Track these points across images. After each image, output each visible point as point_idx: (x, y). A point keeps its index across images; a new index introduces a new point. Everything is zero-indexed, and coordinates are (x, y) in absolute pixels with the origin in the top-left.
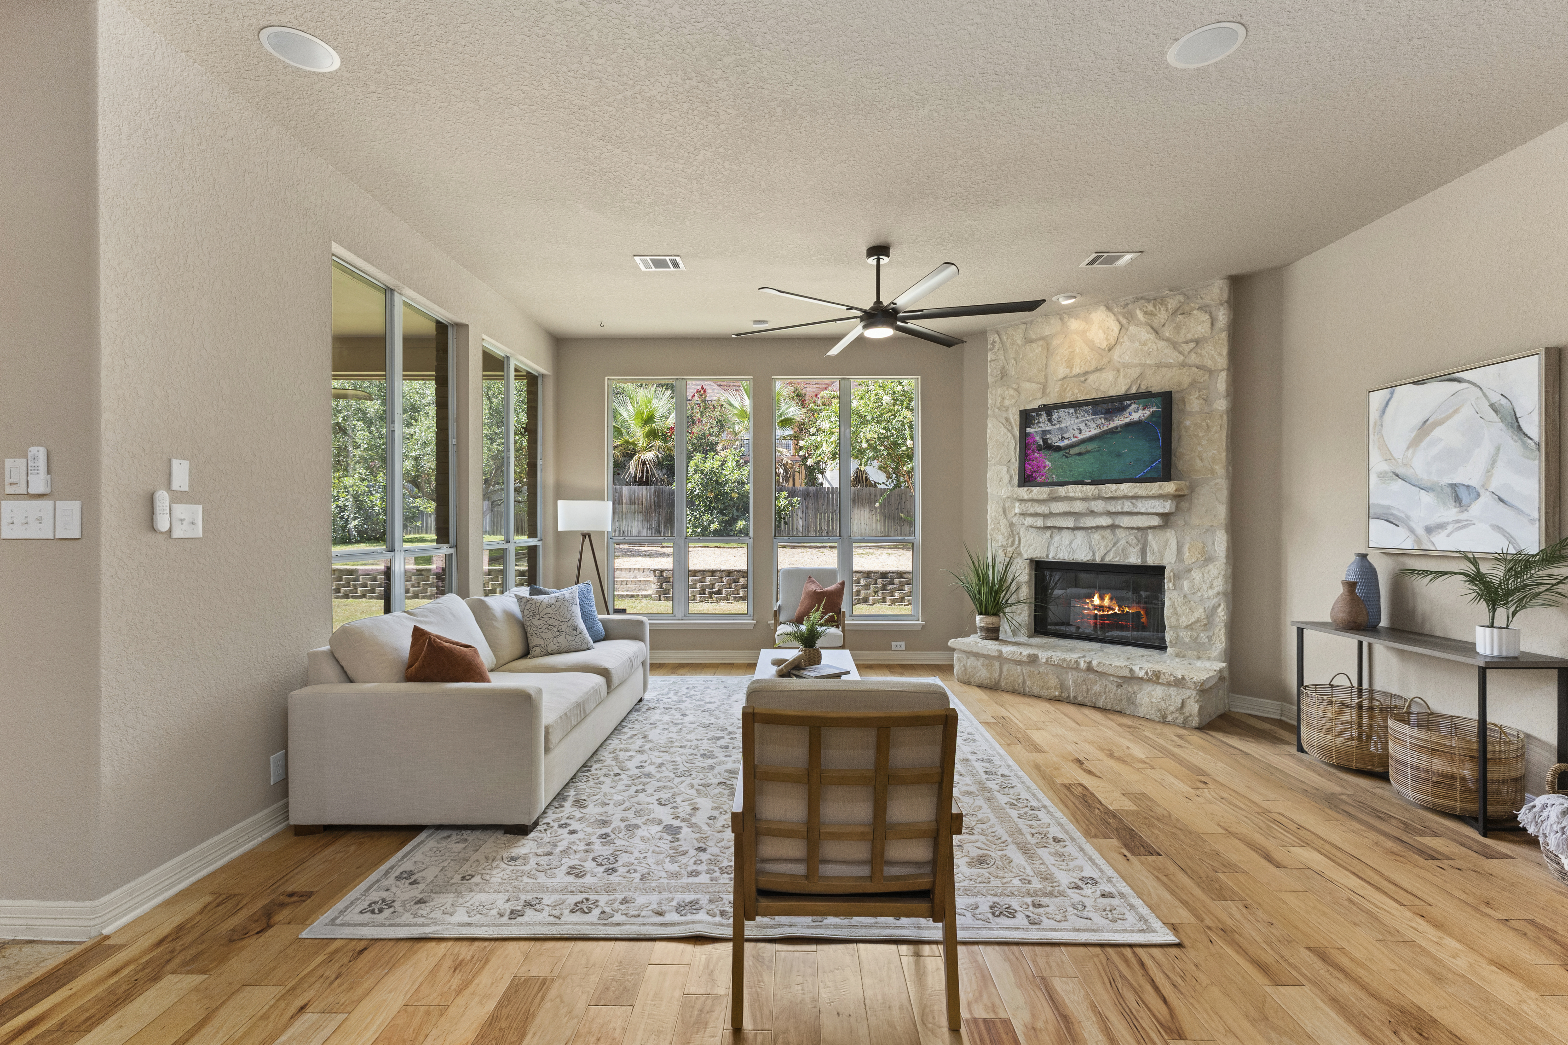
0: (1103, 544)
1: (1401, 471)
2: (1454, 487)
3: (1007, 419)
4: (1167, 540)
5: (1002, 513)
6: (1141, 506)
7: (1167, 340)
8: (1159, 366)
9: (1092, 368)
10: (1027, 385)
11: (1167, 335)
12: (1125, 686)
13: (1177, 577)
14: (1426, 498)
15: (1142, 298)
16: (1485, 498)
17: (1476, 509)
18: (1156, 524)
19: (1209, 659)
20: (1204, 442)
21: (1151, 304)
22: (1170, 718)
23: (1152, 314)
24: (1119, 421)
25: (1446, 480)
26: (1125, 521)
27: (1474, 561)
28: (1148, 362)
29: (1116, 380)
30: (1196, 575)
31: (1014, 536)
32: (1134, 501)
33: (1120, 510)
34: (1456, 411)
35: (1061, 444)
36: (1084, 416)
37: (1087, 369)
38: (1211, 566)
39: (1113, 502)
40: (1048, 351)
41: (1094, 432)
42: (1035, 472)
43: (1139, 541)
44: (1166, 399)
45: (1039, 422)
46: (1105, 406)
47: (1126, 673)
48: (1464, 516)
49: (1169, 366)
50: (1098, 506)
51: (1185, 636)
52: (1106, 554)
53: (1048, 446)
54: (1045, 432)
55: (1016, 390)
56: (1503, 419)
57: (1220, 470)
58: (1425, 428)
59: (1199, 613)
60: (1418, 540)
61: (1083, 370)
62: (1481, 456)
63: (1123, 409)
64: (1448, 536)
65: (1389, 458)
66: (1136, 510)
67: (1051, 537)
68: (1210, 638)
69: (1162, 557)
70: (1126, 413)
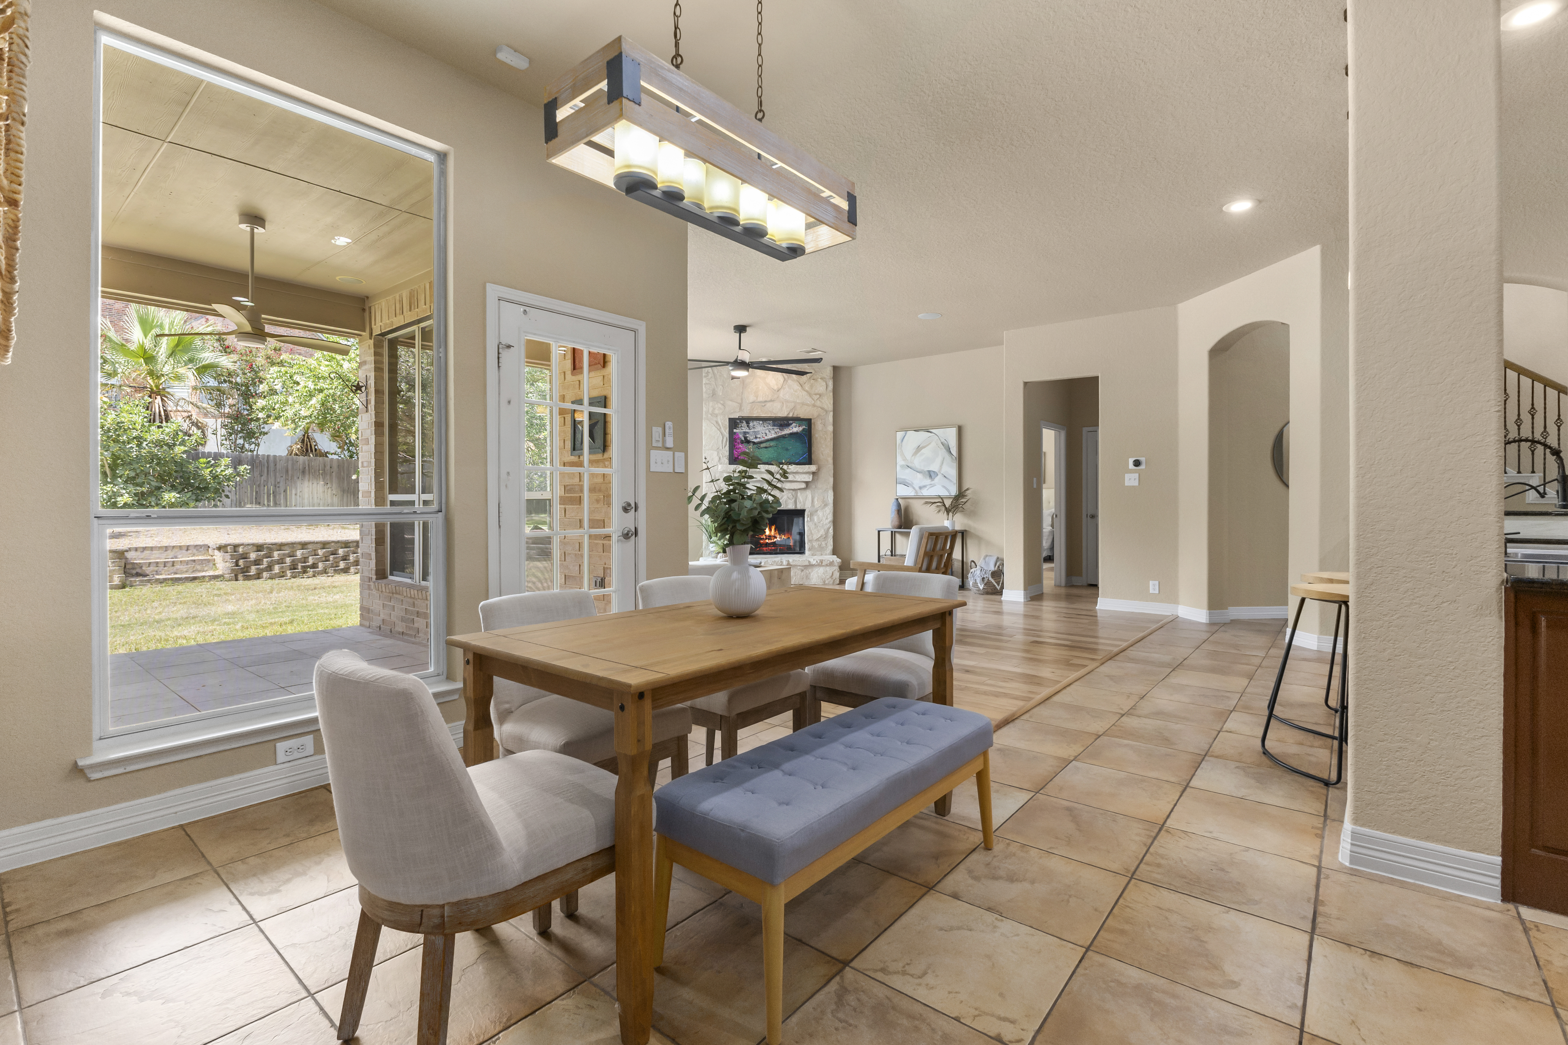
1: (909, 465)
2: (929, 472)
3: (717, 422)
4: (807, 495)
6: (797, 478)
7: (807, 391)
8: (803, 404)
9: (769, 399)
10: (730, 403)
11: (807, 388)
12: (804, 571)
13: (811, 515)
14: (919, 476)
16: (940, 476)
17: (937, 480)
18: (803, 487)
19: (826, 555)
20: (824, 446)
22: (827, 582)
24: (787, 431)
25: (926, 469)
26: (788, 486)
27: (942, 498)
28: (797, 401)
29: (782, 408)
30: (820, 513)
32: (795, 475)
34: (929, 443)
35: (755, 441)
36: (768, 426)
37: (766, 399)
38: (826, 508)
40: (744, 384)
41: (774, 436)
42: (740, 456)
43: (794, 497)
44: (809, 422)
45: (742, 427)
46: (779, 422)
47: (807, 563)
48: (933, 482)
49: (808, 405)
51: (816, 544)
53: (747, 442)
54: (745, 433)
55: (723, 405)
56: (945, 448)
57: (831, 460)
58: (919, 449)
59: (822, 532)
60: (916, 492)
61: (763, 399)
62: (939, 460)
63: (788, 425)
65: (905, 459)
66: (795, 480)
68: (826, 544)
69: (804, 504)
70: (790, 428)
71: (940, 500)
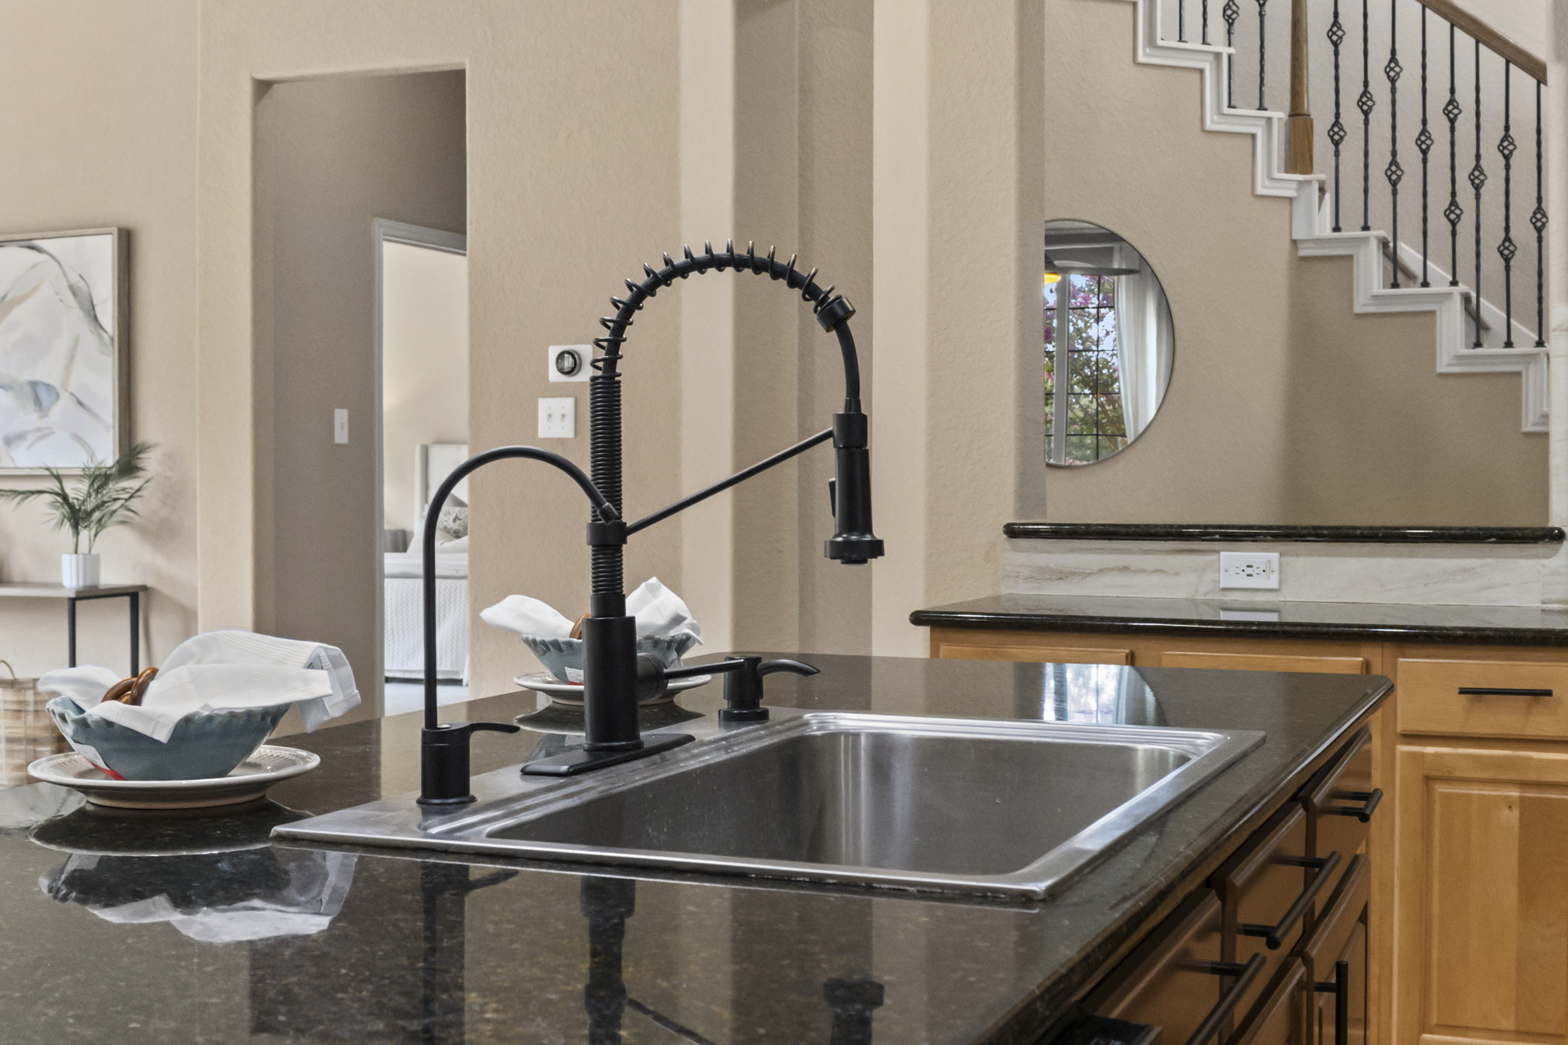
2: (34, 385)
16: (65, 401)
25: (27, 376)
27: (58, 478)
34: (35, 289)
48: (44, 423)
56: (81, 305)
64: (29, 448)
71: (54, 485)
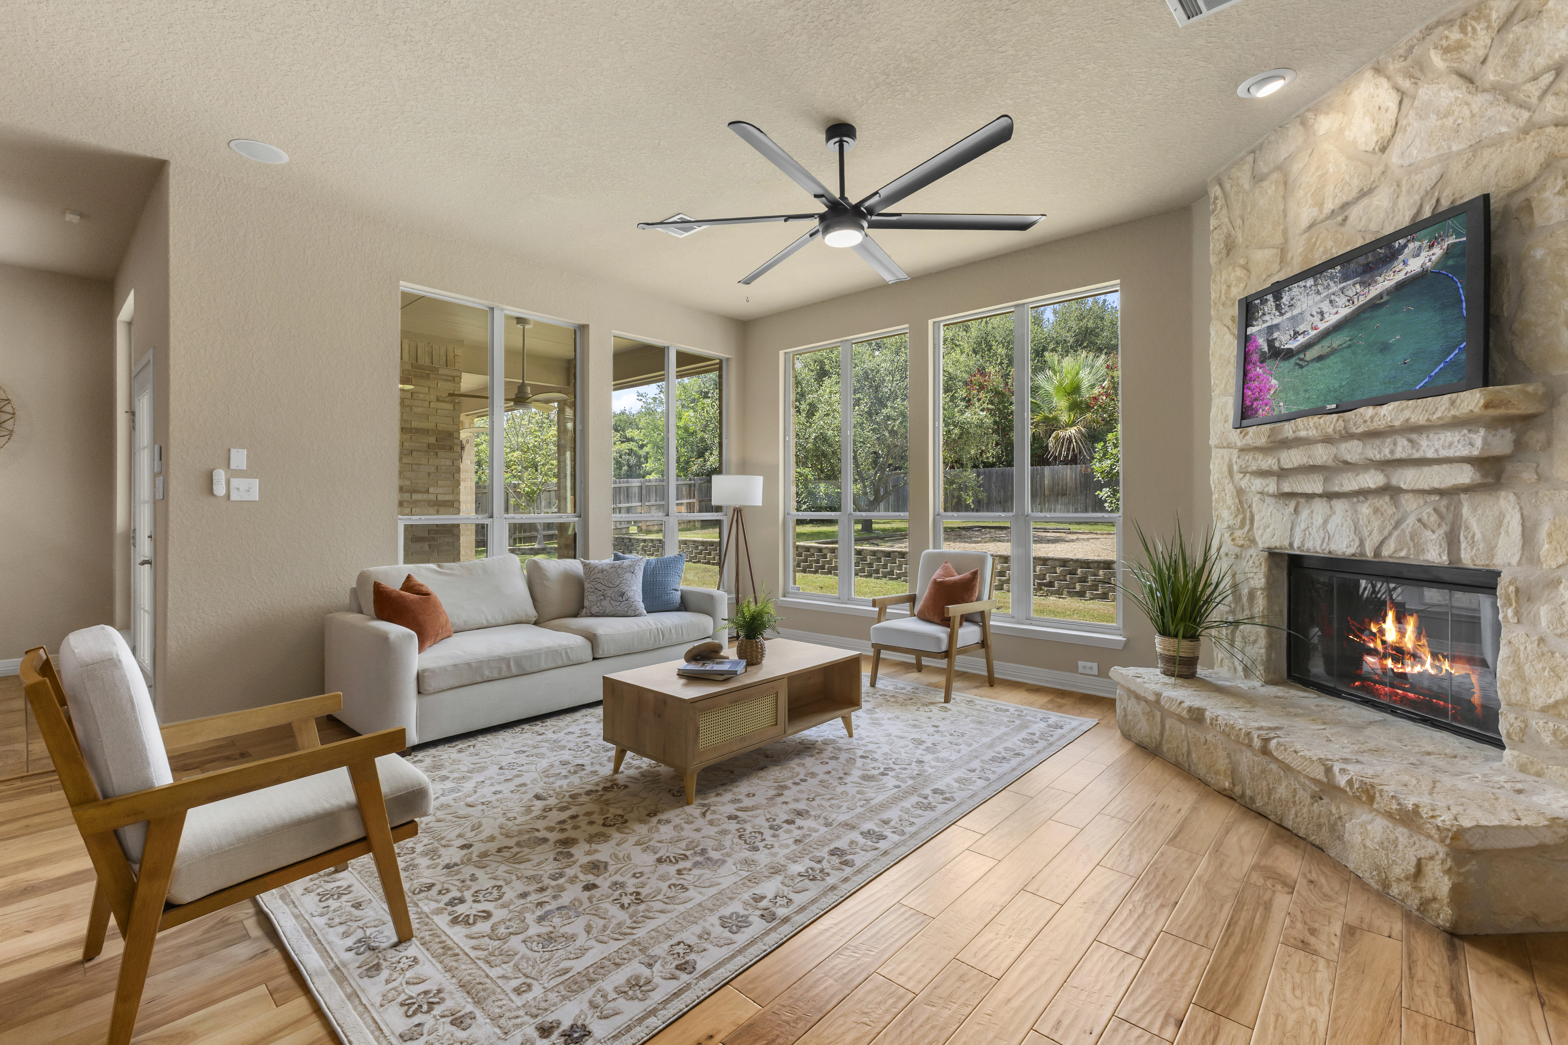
0: (1376, 524)
3: (1234, 319)
4: (1497, 515)
5: (1226, 473)
6: (1429, 447)
7: (1493, 88)
8: (1477, 147)
9: (1354, 194)
10: (1258, 255)
11: (1492, 77)
12: (1326, 800)
13: (1524, 596)
15: (1438, 24)
18: (1469, 481)
21: (1456, 28)
22: (1394, 892)
23: (1460, 47)
24: (1385, 282)
26: (1407, 478)
28: (1455, 148)
29: (1395, 203)
31: (1244, 512)
32: (1414, 436)
33: (1389, 457)
35: (1293, 345)
36: (1328, 287)
37: (1345, 199)
39: (1377, 442)
40: (1286, 185)
41: (1344, 312)
42: (1256, 399)
43: (1441, 517)
44: (1480, 212)
45: (1264, 314)
46: (1362, 260)
49: (1498, 141)
50: (1352, 451)
52: (1382, 543)
53: (1276, 353)
54: (1274, 330)
55: (1244, 266)
61: (1338, 202)
63: (1393, 257)
66: (1417, 455)
67: (1296, 511)
69: (1491, 550)
70: (1398, 265)
